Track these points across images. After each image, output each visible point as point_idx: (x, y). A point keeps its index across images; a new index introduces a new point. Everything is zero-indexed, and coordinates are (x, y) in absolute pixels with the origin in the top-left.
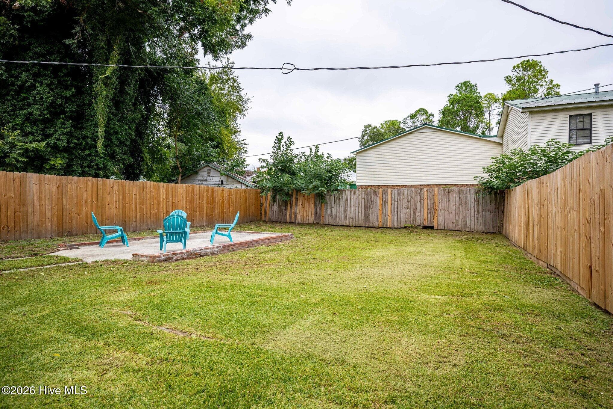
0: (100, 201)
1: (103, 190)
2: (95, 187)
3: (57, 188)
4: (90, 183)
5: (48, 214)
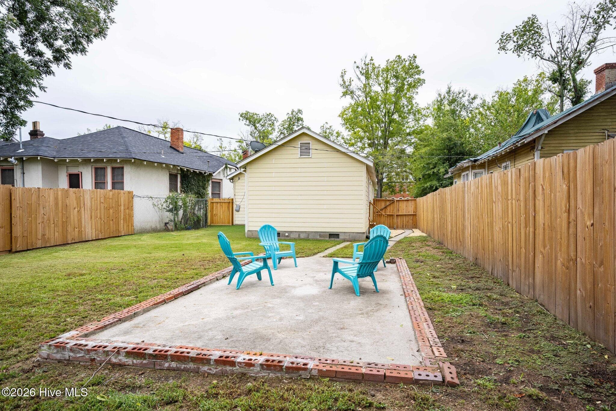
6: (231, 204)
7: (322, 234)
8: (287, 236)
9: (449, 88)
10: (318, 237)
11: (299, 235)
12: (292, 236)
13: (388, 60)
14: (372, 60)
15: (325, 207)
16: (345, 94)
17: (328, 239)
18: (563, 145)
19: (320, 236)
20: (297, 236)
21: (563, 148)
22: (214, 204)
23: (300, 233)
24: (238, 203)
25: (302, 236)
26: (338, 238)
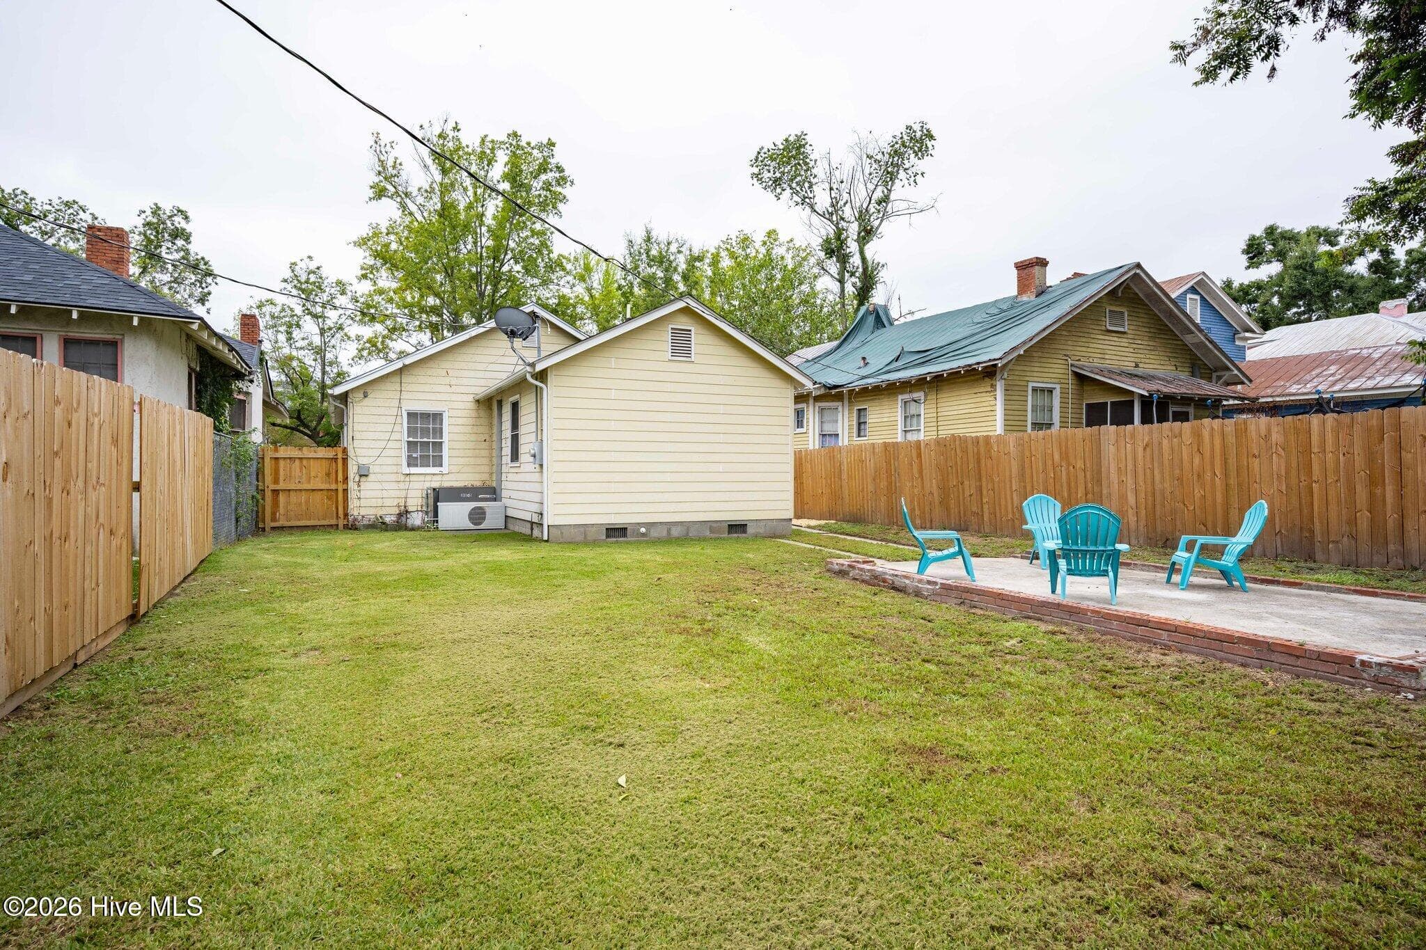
0: (1233, 474)
1: (1238, 445)
2: (1217, 442)
3: (1145, 449)
4: (1206, 433)
5: (1131, 499)
6: (340, 462)
7: (715, 525)
8: (643, 535)
9: (648, 232)
10: (708, 533)
11: (669, 531)
12: (654, 533)
13: (486, 136)
14: (456, 129)
15: (721, 468)
16: (380, 193)
17: (726, 535)
18: (1028, 374)
19: (712, 530)
20: (665, 533)
21: (1027, 379)
22: (282, 463)
23: (670, 525)
24: (363, 461)
25: (675, 532)
26: (745, 532)
